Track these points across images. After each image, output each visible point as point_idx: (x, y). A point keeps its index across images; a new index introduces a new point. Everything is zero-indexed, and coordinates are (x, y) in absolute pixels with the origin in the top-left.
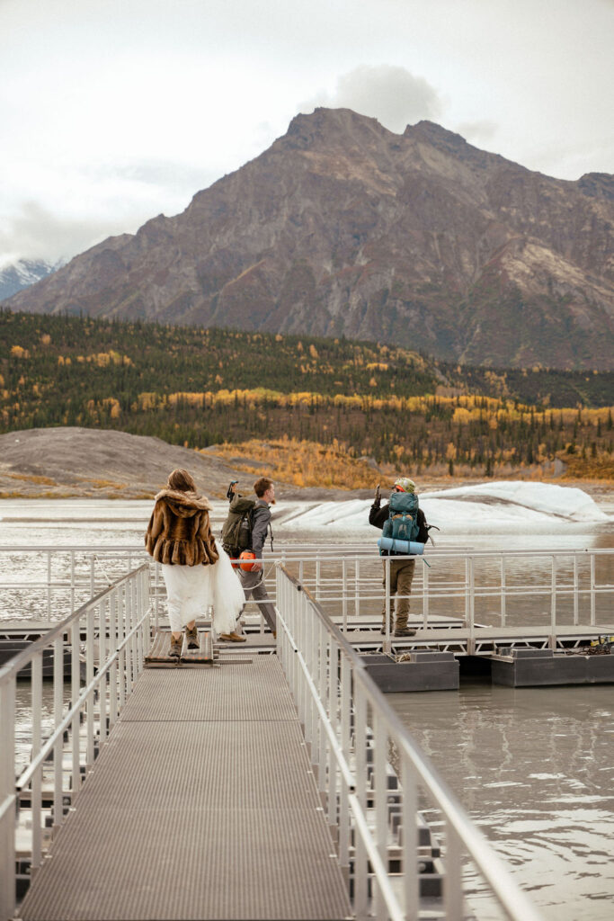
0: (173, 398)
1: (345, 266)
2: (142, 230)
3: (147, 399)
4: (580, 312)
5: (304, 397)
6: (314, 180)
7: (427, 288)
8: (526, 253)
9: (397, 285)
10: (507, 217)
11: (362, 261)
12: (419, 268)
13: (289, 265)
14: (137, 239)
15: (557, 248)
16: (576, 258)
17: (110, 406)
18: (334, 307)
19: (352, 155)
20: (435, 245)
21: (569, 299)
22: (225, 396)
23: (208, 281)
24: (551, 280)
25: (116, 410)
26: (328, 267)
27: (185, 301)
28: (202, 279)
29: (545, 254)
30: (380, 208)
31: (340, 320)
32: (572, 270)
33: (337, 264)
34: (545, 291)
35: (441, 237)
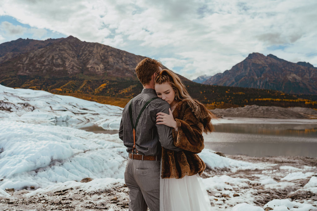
0: (256, 99)
1: (259, 77)
2: (224, 72)
3: (252, 100)
4: (301, 85)
5: (278, 100)
6: (253, 64)
7: (274, 81)
8: (291, 75)
9: (269, 81)
10: (286, 69)
11: (263, 77)
12: (272, 78)
13: (250, 77)
14: (223, 74)
15: (296, 74)
16: (299, 75)
17: (246, 101)
18: (258, 84)
19: (259, 60)
20: (275, 74)
21: (299, 83)
22: (264, 99)
23: (236, 80)
24: (296, 79)
25: (247, 101)
26: (256, 78)
27: (233, 83)
28: (235, 80)
29: (295, 75)
30: (265, 68)
31: (259, 86)
32: (299, 78)
33: (258, 77)
34: (295, 81)
35: (276, 73)
